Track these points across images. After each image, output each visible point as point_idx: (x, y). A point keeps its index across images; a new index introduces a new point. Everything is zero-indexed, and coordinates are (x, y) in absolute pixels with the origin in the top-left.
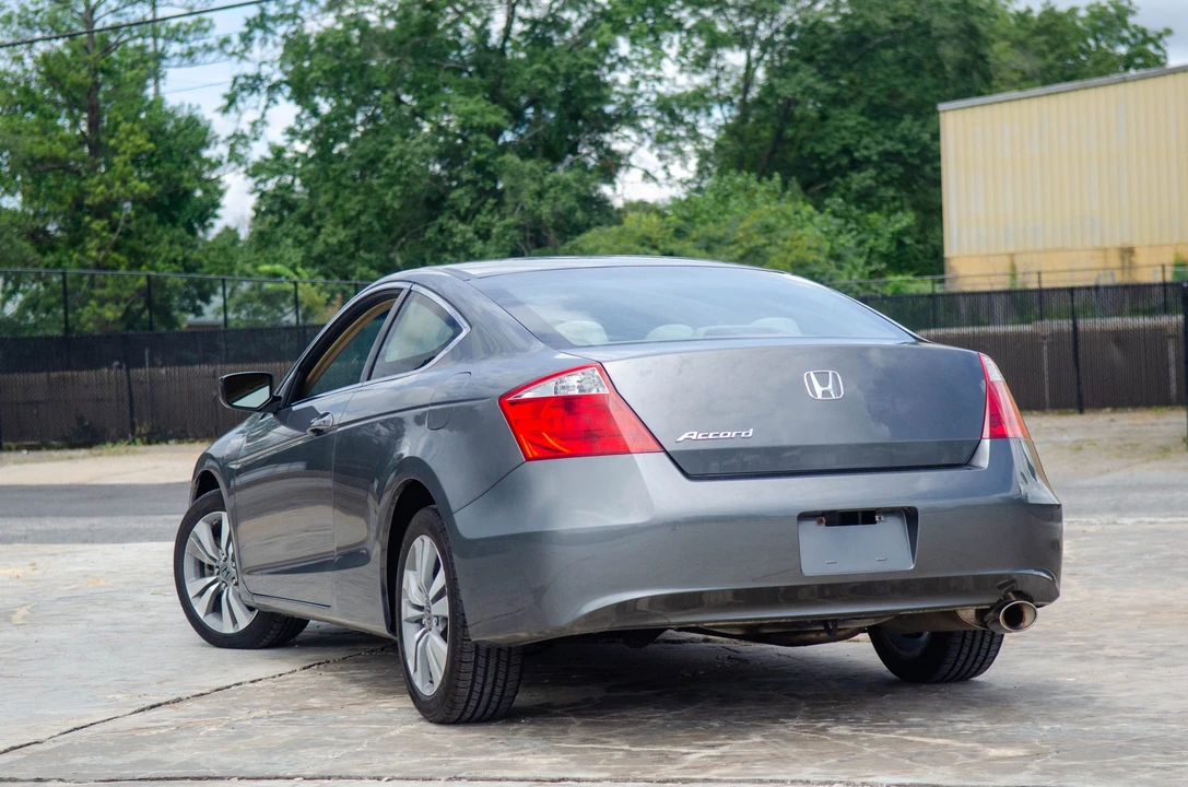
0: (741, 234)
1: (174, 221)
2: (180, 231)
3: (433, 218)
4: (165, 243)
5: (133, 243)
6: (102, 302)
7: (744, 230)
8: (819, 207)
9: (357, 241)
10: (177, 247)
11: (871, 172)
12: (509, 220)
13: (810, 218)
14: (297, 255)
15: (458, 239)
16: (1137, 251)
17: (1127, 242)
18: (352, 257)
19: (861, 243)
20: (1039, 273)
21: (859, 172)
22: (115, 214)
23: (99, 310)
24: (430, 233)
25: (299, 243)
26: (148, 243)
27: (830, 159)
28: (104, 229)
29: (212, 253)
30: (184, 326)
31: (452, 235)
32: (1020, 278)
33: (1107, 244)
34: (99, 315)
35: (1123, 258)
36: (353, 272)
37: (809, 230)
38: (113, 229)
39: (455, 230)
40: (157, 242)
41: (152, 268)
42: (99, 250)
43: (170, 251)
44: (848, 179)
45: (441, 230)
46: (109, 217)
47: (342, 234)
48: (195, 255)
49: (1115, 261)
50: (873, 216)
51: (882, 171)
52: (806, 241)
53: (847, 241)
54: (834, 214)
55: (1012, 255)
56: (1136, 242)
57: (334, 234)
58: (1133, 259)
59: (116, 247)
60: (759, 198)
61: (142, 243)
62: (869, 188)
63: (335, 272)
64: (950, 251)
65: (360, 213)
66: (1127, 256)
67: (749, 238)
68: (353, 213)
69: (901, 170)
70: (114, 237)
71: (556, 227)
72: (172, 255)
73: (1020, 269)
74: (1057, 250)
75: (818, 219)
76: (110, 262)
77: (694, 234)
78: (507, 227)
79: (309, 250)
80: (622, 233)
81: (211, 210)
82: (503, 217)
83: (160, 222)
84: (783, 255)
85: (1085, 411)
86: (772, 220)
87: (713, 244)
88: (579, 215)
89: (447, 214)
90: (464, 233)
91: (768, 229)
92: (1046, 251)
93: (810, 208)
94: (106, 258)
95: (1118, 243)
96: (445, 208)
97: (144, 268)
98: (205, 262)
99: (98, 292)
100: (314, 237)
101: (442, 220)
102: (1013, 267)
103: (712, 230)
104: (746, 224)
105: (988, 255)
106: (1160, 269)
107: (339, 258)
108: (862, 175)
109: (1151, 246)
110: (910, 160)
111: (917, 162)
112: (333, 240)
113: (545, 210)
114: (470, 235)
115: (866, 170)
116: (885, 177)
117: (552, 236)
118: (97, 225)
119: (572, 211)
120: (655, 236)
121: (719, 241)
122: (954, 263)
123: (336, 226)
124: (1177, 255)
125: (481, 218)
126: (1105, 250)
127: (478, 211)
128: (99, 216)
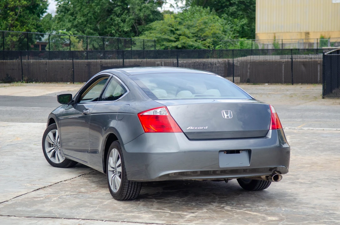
0: (198, 24)
1: (34, 13)
2: (36, 16)
3: (109, 15)
4: (31, 20)
5: (21, 19)
6: (12, 36)
7: (199, 23)
8: (220, 17)
9: (87, 21)
10: (35, 21)
11: (236, 7)
12: (131, 17)
13: (217, 20)
14: (69, 25)
15: (116, 22)
16: (310, 33)
17: (307, 31)
18: (85, 26)
19: (232, 27)
20: (282, 40)
21: (232, 7)
22: (17, 10)
23: (12, 38)
24: (108, 20)
25: (70, 21)
26: (26, 19)
27: (224, 3)
28: (13, 15)
29: (45, 23)
30: (36, 43)
31: (114, 21)
32: (276, 41)
33: (302, 31)
34: (12, 40)
35: (306, 35)
36: (86, 30)
37: (217, 24)
38: (16, 15)
39: (115, 19)
40: (29, 19)
41: (27, 26)
42: (12, 21)
43: (32, 22)
44: (229, 9)
45: (111, 19)
46: (15, 11)
47: (83, 19)
48: (40, 23)
49: (304, 37)
50: (235, 20)
51: (239, 6)
52: (216, 27)
53: (228, 27)
54: (224, 19)
55: (275, 33)
56: (310, 31)
57: (80, 19)
58: (309, 36)
59: (17, 20)
60: (203, 14)
61: (24, 19)
62: (235, 11)
63: (80, 30)
64: (257, 31)
65: (88, 13)
66: (307, 34)
67: (200, 26)
68: (86, 13)
69: (244, 6)
70: (16, 17)
71: (145, 20)
72: (33, 23)
73: (277, 38)
74: (287, 32)
75: (220, 20)
76: (15, 24)
77: (184, 24)
78: (130, 19)
79: (73, 23)
80: (163, 23)
81: (45, 10)
82: (129, 16)
83: (30, 13)
84: (209, 31)
85: (294, 84)
86: (207, 20)
87: (190, 27)
88: (151, 16)
89: (113, 15)
90: (118, 20)
91: (205, 23)
92: (284, 32)
93: (218, 17)
94: (14, 23)
95: (305, 31)
96: (113, 13)
97: (25, 26)
98: (43, 25)
99: (11, 33)
100: (74, 19)
101: (112, 16)
102: (275, 37)
103: (190, 23)
104: (199, 21)
105: (268, 33)
106: (317, 39)
107: (82, 26)
108: (233, 7)
109: (314, 32)
110: (247, 4)
111: (249, 4)
112: (80, 21)
113: (142, 15)
114: (120, 21)
115: (234, 6)
116: (239, 8)
117: (143, 22)
118: (11, 13)
119: (149, 15)
120: (173, 24)
121: (191, 26)
122: (258, 35)
123: (81, 16)
124: (321, 35)
125: (123, 16)
126: (301, 33)
127: (122, 14)
128: (12, 11)
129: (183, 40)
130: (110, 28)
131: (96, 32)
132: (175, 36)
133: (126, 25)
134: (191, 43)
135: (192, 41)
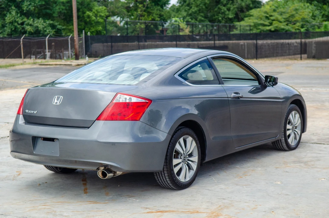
0: (289, 11)
1: (158, 5)
2: (159, 7)
3: (217, 5)
4: (156, 10)
5: (149, 10)
6: (141, 24)
7: (291, 10)
8: (311, 4)
9: (199, 10)
10: (158, 11)
12: (235, 6)
13: (308, 7)
14: (185, 14)
15: (223, 11)
18: (198, 14)
19: (321, 13)
22: (145, 3)
23: (140, 26)
24: (216, 9)
25: (186, 11)
26: (152, 10)
28: (142, 7)
29: (166, 13)
30: (161, 29)
31: (221, 10)
34: (140, 27)
36: (198, 18)
37: (307, 10)
38: (144, 7)
39: (222, 8)
40: (154, 10)
41: (152, 16)
42: (141, 11)
43: (157, 12)
45: (219, 8)
46: (143, 4)
47: (196, 9)
48: (163, 13)
50: (325, 6)
52: (305, 13)
53: (317, 12)
54: (315, 6)
57: (194, 9)
59: (145, 11)
63: (194, 18)
65: (200, 4)
67: (291, 12)
68: (198, 4)
70: (144, 9)
71: (246, 8)
72: (157, 13)
75: (310, 7)
76: (143, 14)
77: (278, 11)
78: (234, 8)
79: (188, 12)
80: (260, 10)
81: (167, 2)
82: (233, 5)
83: (155, 5)
84: (299, 16)
86: (298, 8)
87: (283, 14)
88: (251, 5)
89: (220, 4)
90: (224, 9)
91: (296, 10)
93: (308, 4)
94: (142, 13)
97: (151, 16)
98: (165, 15)
99: (140, 21)
100: (189, 10)
101: (219, 6)
103: (282, 10)
104: (291, 8)
107: (195, 14)
112: (194, 10)
113: (243, 4)
114: (225, 10)
117: (245, 10)
118: (140, 6)
119: (250, 4)
120: (268, 11)
121: (284, 13)
123: (194, 7)
125: (229, 6)
127: (227, 4)
128: (141, 3)
129: (276, 24)
130: (217, 15)
131: (206, 19)
132: (269, 21)
133: (230, 13)
134: (283, 27)
135: (284, 25)
